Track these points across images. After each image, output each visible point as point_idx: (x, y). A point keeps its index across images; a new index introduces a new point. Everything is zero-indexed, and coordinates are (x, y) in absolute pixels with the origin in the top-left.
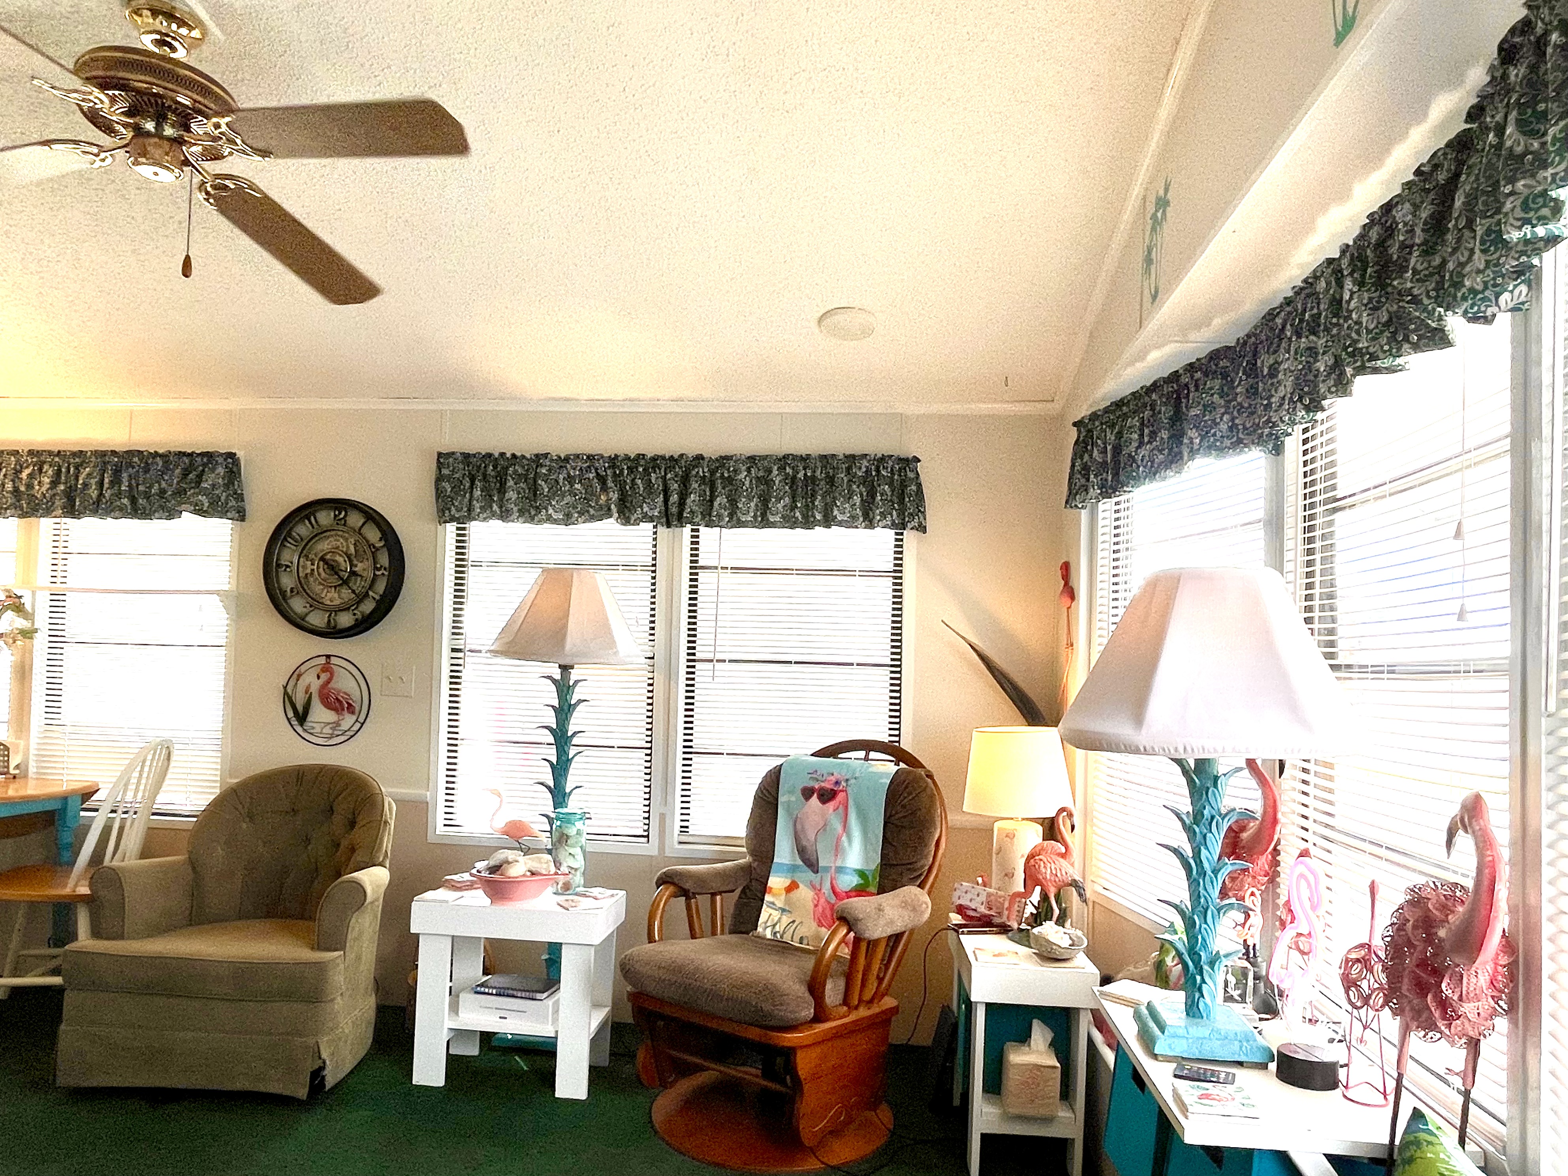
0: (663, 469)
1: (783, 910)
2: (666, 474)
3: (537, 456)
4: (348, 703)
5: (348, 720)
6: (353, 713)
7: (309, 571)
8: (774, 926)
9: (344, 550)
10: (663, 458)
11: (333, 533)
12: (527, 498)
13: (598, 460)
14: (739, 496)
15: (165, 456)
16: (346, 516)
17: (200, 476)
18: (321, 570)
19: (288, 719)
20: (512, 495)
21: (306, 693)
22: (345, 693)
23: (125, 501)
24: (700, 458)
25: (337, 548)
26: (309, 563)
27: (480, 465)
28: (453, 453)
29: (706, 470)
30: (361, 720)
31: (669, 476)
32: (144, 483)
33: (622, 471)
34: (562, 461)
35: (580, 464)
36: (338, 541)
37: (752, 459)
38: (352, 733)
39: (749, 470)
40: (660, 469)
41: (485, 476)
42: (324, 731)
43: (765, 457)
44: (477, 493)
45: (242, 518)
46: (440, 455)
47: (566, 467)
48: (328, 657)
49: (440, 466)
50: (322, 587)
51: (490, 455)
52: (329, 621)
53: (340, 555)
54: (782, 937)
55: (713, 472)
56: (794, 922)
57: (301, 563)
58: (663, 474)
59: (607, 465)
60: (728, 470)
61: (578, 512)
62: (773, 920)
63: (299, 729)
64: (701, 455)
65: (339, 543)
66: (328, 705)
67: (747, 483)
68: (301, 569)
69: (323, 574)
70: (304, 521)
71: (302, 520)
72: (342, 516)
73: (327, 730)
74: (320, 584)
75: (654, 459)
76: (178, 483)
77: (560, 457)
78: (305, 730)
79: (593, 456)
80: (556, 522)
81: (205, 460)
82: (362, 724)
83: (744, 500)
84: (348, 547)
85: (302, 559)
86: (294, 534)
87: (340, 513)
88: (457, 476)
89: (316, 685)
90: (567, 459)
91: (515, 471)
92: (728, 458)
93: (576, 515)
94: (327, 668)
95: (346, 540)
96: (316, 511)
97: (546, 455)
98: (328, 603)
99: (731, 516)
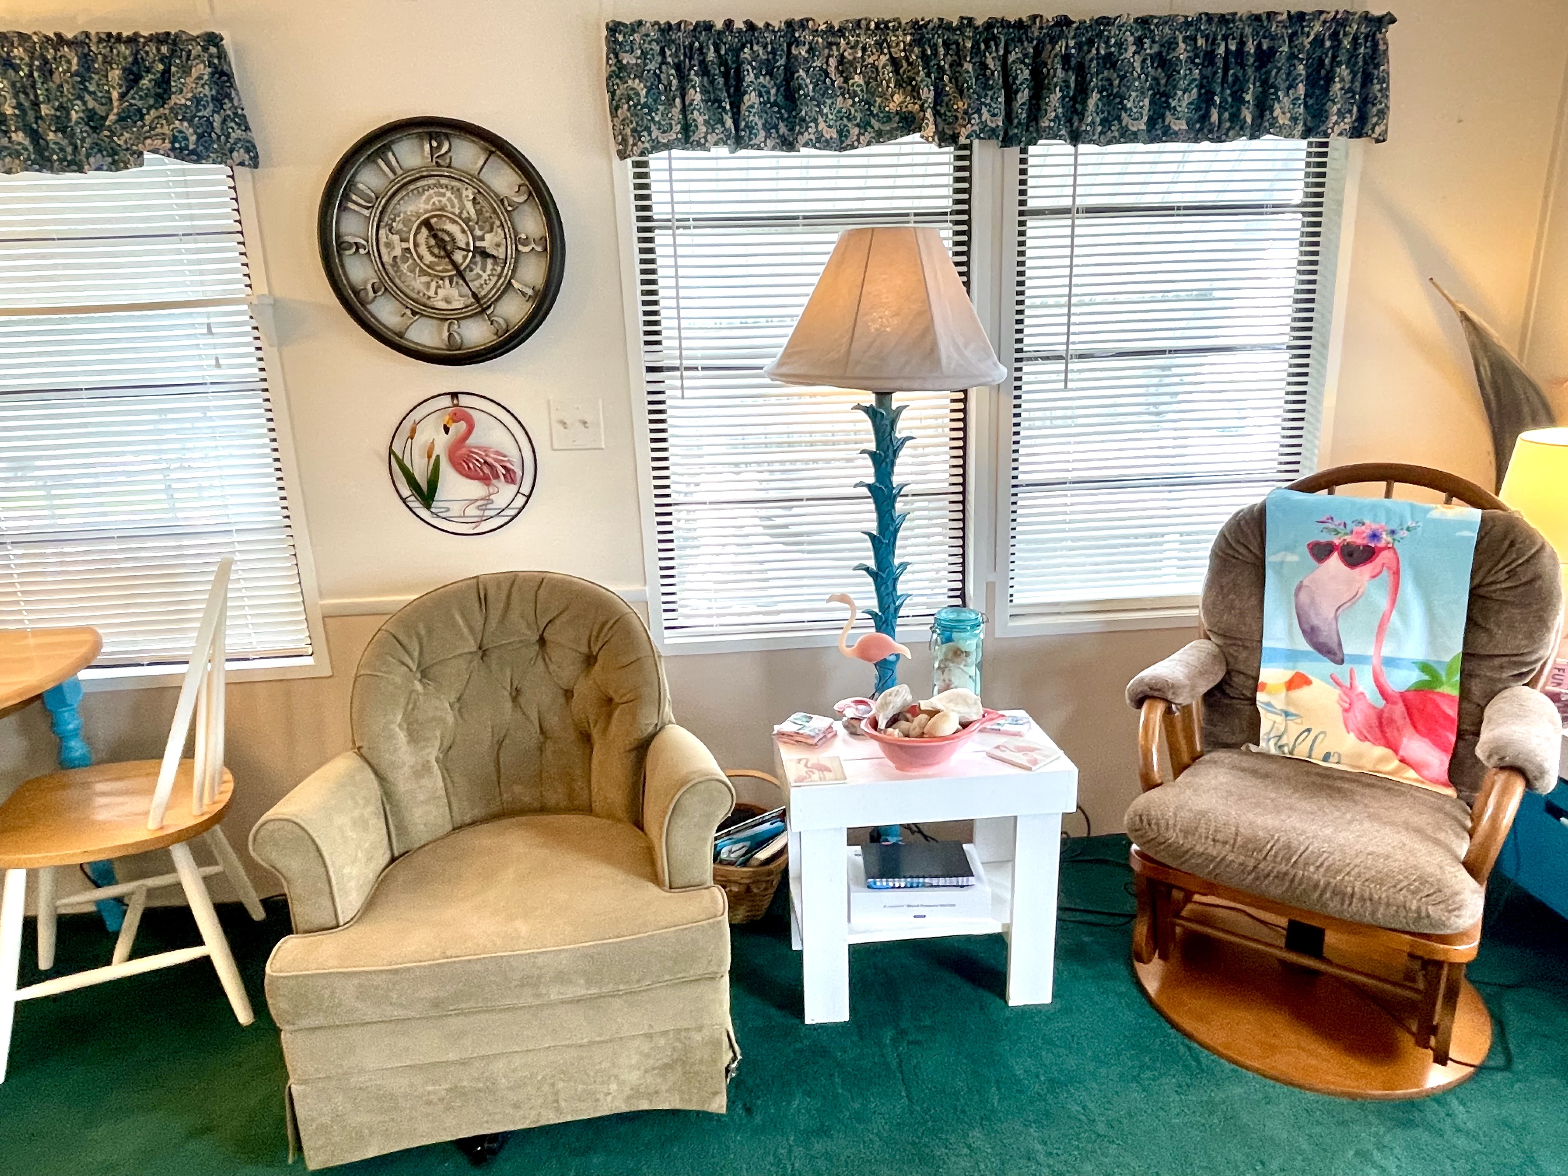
0: (1002, 45)
1: (1287, 714)
2: (1007, 52)
3: (789, 24)
4: (504, 467)
5: (504, 493)
6: (513, 482)
7: (398, 252)
8: (1280, 737)
9: (457, 211)
10: (1004, 24)
11: (432, 181)
12: (773, 105)
13: (895, 30)
14: (1128, 88)
15: (80, 43)
16: (449, 150)
17: (164, 80)
18: (423, 250)
19: (404, 500)
20: (751, 99)
21: (429, 457)
22: (498, 453)
23: (19, 137)
24: (1064, 22)
25: (442, 209)
26: (396, 238)
27: (691, 45)
28: (640, 23)
29: (1072, 43)
30: (525, 490)
31: (1012, 58)
32: (48, 100)
33: (934, 48)
34: (834, 34)
35: (863, 38)
36: (444, 195)
37: (1144, 22)
38: (513, 512)
39: (1139, 42)
40: (997, 46)
41: (703, 63)
42: (467, 513)
43: (1167, 21)
44: (696, 97)
45: (255, 162)
46: (614, 28)
47: (838, 45)
48: (454, 395)
49: (614, 48)
50: (425, 279)
51: (708, 26)
52: (450, 335)
53: (455, 222)
54: (1291, 753)
55: (1083, 46)
56: (1309, 730)
57: (383, 239)
58: (1001, 52)
59: (909, 38)
60: (1107, 42)
61: (858, 125)
62: (1278, 729)
63: (424, 513)
64: (1066, 17)
65: (444, 200)
66: (470, 475)
67: (1137, 65)
68: (383, 250)
69: (429, 258)
70: (375, 161)
71: (371, 159)
72: (445, 149)
73: (472, 511)
74: (423, 273)
75: (990, 25)
76: (122, 96)
77: (832, 27)
78: (436, 515)
79: (886, 23)
80: (827, 145)
81: (164, 49)
82: (528, 497)
83: (1134, 94)
84: (463, 208)
85: (382, 232)
86: (360, 186)
87: (440, 146)
88: (651, 66)
89: (442, 442)
90: (841, 31)
91: (755, 56)
92: (1105, 21)
93: (856, 131)
94: (459, 415)
95: (458, 192)
96: (393, 142)
97: (803, 24)
98: (442, 305)
99: (1106, 123)
